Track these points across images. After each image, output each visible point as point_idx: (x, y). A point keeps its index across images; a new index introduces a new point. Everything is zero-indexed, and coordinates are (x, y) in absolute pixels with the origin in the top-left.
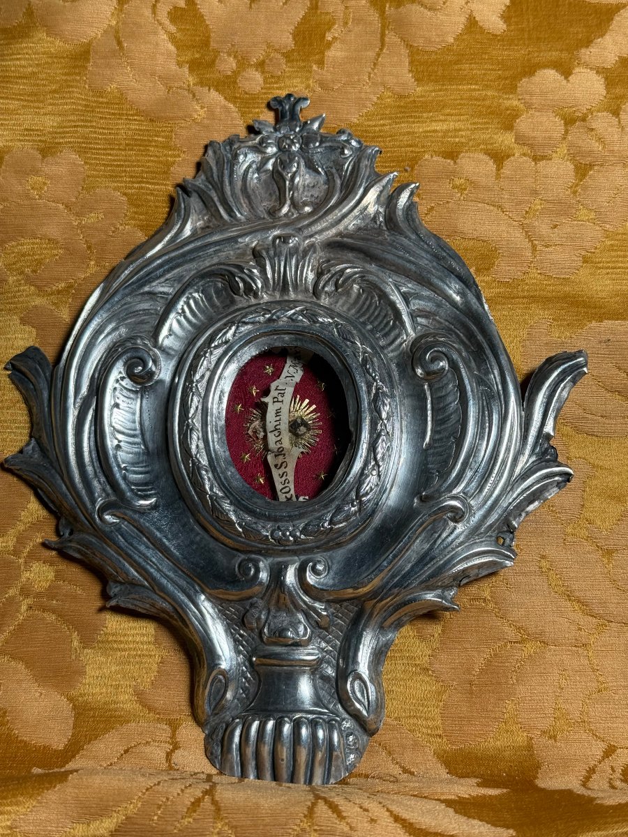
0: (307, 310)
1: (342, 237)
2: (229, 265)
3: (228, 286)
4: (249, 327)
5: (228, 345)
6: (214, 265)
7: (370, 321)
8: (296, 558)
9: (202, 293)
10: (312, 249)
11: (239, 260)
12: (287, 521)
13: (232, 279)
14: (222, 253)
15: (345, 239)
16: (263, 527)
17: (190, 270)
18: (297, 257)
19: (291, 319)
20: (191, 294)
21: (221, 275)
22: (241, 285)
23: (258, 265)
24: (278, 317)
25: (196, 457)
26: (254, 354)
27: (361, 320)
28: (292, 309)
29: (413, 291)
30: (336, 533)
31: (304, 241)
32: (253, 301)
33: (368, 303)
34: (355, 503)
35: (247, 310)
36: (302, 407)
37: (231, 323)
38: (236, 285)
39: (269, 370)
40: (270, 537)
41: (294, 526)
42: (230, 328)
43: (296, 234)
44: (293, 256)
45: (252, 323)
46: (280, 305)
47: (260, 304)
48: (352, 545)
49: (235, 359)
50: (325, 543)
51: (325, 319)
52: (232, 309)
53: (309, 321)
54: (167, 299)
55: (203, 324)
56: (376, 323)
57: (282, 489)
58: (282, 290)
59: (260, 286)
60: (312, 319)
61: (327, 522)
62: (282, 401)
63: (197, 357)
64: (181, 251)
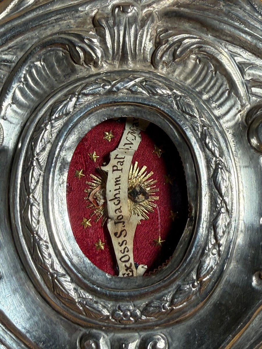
0: (146, 81)
1: (179, 7)
2: (69, 34)
3: (69, 55)
4: (90, 98)
5: (68, 117)
6: (55, 34)
7: (206, 90)
8: (137, 334)
9: (44, 61)
10: (150, 19)
11: (79, 29)
12: (128, 301)
13: (73, 48)
14: (62, 22)
15: (182, 9)
16: (104, 307)
17: (32, 38)
18: (136, 27)
19: (131, 90)
20: (33, 63)
21: (62, 44)
22: (81, 54)
23: (98, 35)
24: (118, 89)
25: (37, 234)
26: (94, 125)
27: (197, 90)
28: (131, 80)
29: (248, 61)
30: (176, 312)
31: (142, 10)
32: (93, 70)
33: (204, 73)
34: (196, 284)
35: (87, 80)
36: (140, 174)
37: (72, 93)
38: (77, 54)
39: (109, 136)
40: (110, 318)
41: (135, 306)
42: (71, 100)
43: (135, 3)
44: (132, 26)
45: (93, 94)
46: (120, 75)
47: (99, 74)
48: (192, 321)
49: (76, 130)
50: (165, 322)
51: (164, 91)
52: (73, 78)
53: (149, 93)
54: (10, 67)
55: (45, 92)
56: (212, 93)
57: (122, 257)
58: (121, 60)
59: (100, 55)
60: (151, 91)
61: (168, 303)
62: (122, 170)
63: (39, 130)
64: (23, 20)
